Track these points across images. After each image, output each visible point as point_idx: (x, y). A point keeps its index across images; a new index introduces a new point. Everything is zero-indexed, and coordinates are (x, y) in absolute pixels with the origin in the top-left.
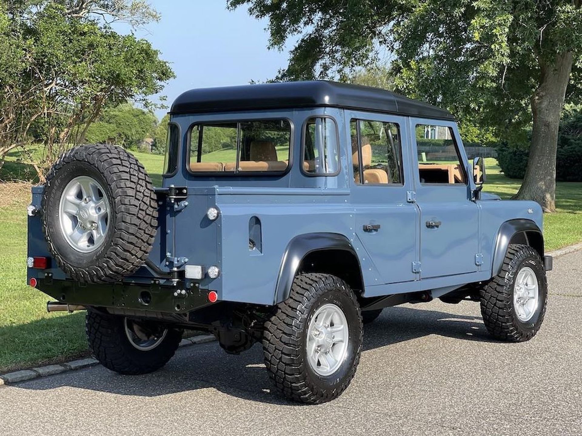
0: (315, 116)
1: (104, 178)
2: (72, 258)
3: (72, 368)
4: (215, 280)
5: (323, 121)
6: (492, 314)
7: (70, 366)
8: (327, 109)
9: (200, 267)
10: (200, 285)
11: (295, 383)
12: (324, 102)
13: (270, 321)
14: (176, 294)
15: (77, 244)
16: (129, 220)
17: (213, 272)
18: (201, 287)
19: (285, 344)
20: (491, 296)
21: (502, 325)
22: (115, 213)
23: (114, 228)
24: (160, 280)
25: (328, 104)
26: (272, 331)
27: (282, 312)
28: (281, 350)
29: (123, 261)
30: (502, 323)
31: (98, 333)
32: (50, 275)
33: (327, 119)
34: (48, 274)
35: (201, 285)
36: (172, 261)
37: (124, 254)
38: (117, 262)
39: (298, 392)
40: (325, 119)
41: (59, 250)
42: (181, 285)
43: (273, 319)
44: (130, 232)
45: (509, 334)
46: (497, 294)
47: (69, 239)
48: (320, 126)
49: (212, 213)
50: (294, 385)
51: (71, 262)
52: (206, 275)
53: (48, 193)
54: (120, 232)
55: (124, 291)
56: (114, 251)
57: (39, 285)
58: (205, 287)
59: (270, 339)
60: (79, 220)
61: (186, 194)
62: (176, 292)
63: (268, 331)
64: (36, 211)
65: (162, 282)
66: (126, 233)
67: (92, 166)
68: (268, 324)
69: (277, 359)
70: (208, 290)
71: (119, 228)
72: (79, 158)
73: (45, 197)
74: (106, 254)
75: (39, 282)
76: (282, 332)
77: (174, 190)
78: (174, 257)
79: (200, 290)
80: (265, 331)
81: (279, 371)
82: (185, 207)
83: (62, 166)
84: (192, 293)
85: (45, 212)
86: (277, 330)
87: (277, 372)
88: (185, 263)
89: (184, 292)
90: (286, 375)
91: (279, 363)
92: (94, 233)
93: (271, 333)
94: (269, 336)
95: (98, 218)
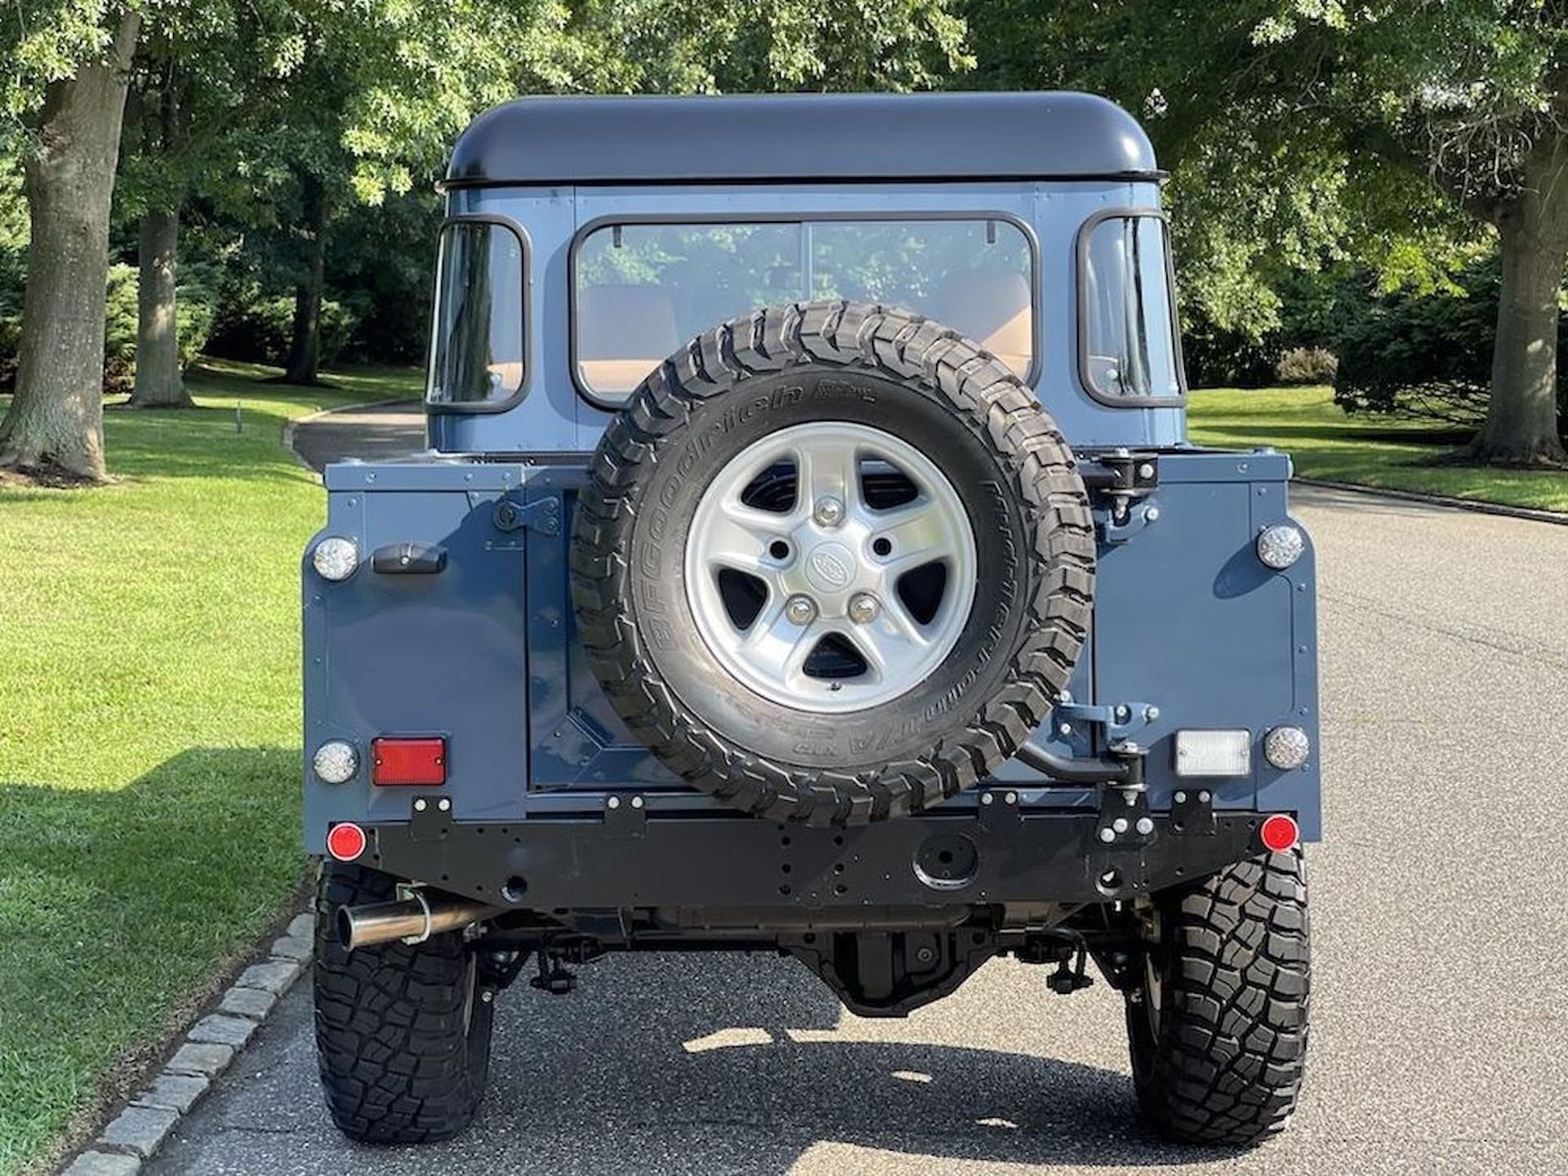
1: (977, 432)
3: (147, 1153)
4: (1289, 775)
5: (1130, 226)
7: (134, 1149)
9: (1247, 734)
10: (1214, 796)
11: (1283, 1086)
13: (1204, 892)
14: (1108, 835)
15: (783, 682)
17: (1285, 747)
18: (1218, 803)
23: (1026, 619)
24: (1020, 791)
25: (1139, 170)
32: (444, 805)
34: (433, 803)
35: (1222, 798)
36: (1102, 719)
43: (1214, 884)
47: (737, 665)
49: (1283, 546)
50: (1278, 1092)
51: (776, 750)
52: (1260, 762)
53: (644, 492)
54: (1050, 626)
55: (839, 841)
56: (1019, 699)
57: (377, 850)
58: (1248, 802)
59: (1221, 951)
60: (779, 586)
61: (1152, 482)
62: (1112, 828)
63: (1204, 927)
64: (405, 561)
65: (1029, 796)
66: (1068, 628)
67: (906, 383)
68: (1197, 904)
69: (1248, 1015)
70: (1254, 810)
71: (1050, 615)
72: (824, 351)
73: (628, 507)
74: (983, 710)
75: (377, 839)
76: (1261, 925)
77: (1129, 467)
78: (1094, 704)
79: (1214, 815)
80: (1189, 928)
81: (1247, 1054)
82: (1146, 525)
83: (730, 383)
84: (1178, 828)
85: (625, 565)
86: (1241, 921)
87: (1236, 1059)
88: (1149, 720)
89: (1146, 825)
90: (1269, 1065)
91: (1252, 1029)
92: (863, 637)
93: (1220, 931)
94: (1212, 942)
95: (884, 580)
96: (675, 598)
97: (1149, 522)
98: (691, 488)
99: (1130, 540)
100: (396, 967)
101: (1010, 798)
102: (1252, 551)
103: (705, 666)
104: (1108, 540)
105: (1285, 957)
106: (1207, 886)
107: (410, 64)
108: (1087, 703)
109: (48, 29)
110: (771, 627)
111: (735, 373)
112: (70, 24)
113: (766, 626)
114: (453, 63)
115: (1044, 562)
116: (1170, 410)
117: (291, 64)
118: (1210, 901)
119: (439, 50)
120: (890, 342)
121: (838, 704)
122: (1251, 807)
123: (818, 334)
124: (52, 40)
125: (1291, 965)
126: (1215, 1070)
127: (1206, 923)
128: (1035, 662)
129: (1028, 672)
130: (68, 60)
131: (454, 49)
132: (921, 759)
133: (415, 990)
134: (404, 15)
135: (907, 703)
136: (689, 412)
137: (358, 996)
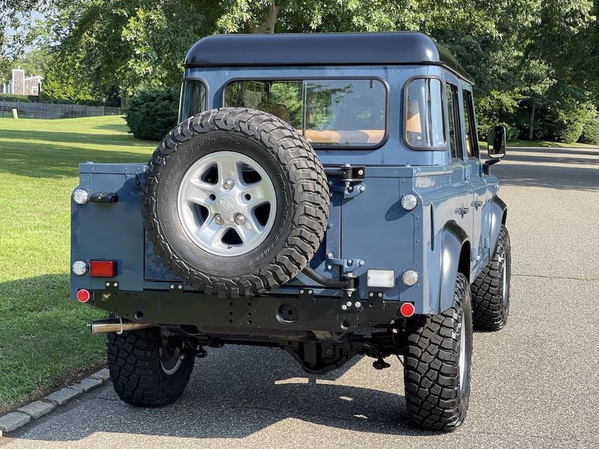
0: (422, 75)
1: (274, 156)
2: (208, 264)
3: (60, 403)
4: (411, 288)
7: (56, 402)
9: (393, 272)
10: (384, 295)
11: (448, 409)
13: (417, 333)
14: (344, 307)
15: (210, 244)
16: (314, 212)
17: (411, 277)
18: (385, 297)
19: (443, 361)
22: (293, 204)
23: (291, 224)
24: (313, 289)
26: (424, 347)
27: (432, 321)
28: (438, 369)
32: (116, 285)
33: (432, 80)
34: (112, 283)
35: (387, 296)
36: (341, 264)
38: (289, 269)
39: (449, 419)
40: (429, 79)
41: (181, 252)
42: (355, 297)
43: (421, 330)
46: (490, 279)
47: (194, 237)
48: (423, 89)
49: (409, 202)
50: (447, 411)
51: (206, 269)
52: (399, 280)
53: (161, 174)
54: (300, 228)
55: (250, 304)
56: (289, 254)
57: (94, 300)
58: (396, 298)
59: (421, 356)
60: (212, 211)
61: (363, 177)
62: (346, 305)
63: (416, 346)
64: (100, 198)
65: (317, 292)
66: (308, 229)
67: (249, 138)
68: (414, 338)
69: (431, 381)
70: (398, 301)
71: (299, 223)
72: (223, 126)
73: (156, 180)
74: (275, 258)
75: (94, 296)
76: (437, 347)
77: (350, 171)
78: (341, 258)
79: (384, 302)
80: (410, 346)
81: (432, 395)
82: (360, 193)
83: (190, 137)
84: (370, 306)
85: (155, 201)
86: (430, 345)
87: (428, 396)
88: (360, 266)
89: (358, 304)
90: (441, 400)
91: (433, 385)
92: (240, 230)
93: (421, 348)
94: (419, 352)
95: (246, 209)
96: (173, 213)
97: (361, 192)
98: (179, 174)
99: (355, 198)
100: (130, 343)
101: (310, 292)
102: (399, 203)
103: (184, 238)
104: (345, 198)
105: (445, 359)
106: (418, 331)
107: (357, 25)
108: (338, 258)
109: (228, 14)
110: (208, 225)
111: (192, 133)
112: (236, 12)
113: (207, 225)
114: (374, 24)
115: (297, 204)
116: (441, 152)
117: (316, 25)
118: (419, 337)
119: (368, 20)
120: (245, 122)
121: (229, 253)
122: (398, 299)
123: (221, 119)
124: (230, 18)
125: (448, 362)
126: (420, 401)
127: (416, 345)
128: (294, 241)
129: (291, 245)
130: (236, 25)
131: (373, 18)
132: (254, 275)
133: (136, 351)
134: (355, 7)
135: (252, 255)
136: (177, 147)
137: (118, 353)
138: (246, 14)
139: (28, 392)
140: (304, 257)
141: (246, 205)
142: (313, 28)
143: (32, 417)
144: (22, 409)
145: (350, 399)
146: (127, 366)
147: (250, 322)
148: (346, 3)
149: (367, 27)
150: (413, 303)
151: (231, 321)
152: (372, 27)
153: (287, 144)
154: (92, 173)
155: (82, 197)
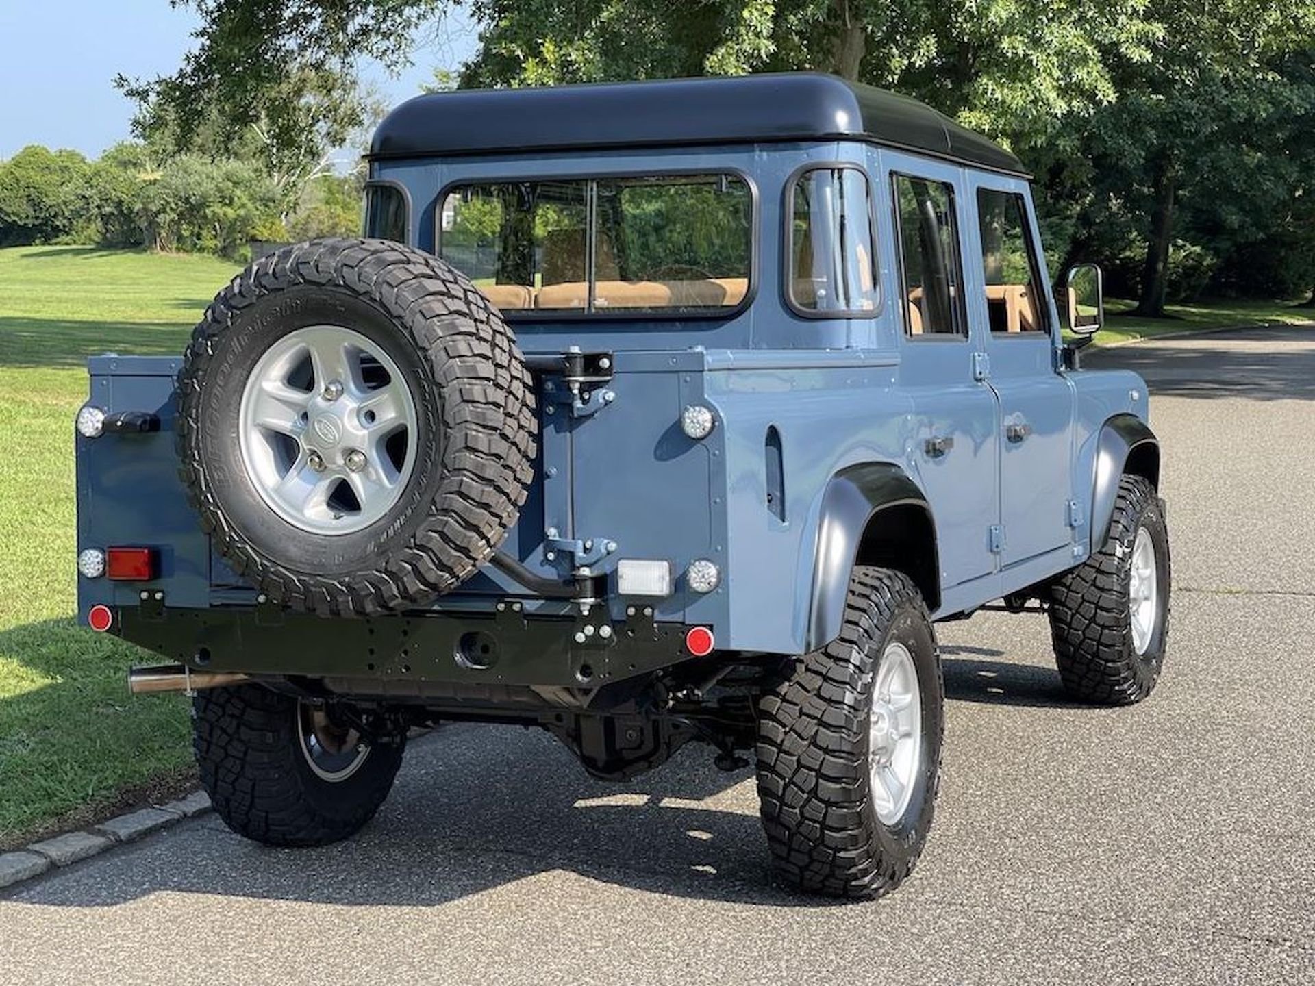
0: (815, 163)
1: (406, 333)
2: (294, 551)
3: (122, 838)
4: (707, 596)
5: (836, 175)
6: (1083, 640)
7: (115, 834)
8: (845, 146)
9: (665, 563)
10: (656, 612)
11: (846, 850)
12: (837, 127)
13: (777, 694)
14: (580, 637)
15: (301, 511)
16: (486, 442)
17: (703, 575)
18: (658, 616)
19: (827, 751)
20: (1083, 600)
21: (1106, 667)
22: (442, 427)
23: (440, 468)
24: (523, 601)
25: (846, 132)
26: (788, 721)
27: (807, 669)
28: (817, 767)
29: (459, 554)
30: (1107, 661)
31: (235, 743)
32: (158, 596)
33: (846, 173)
34: (152, 593)
35: (661, 612)
36: (572, 550)
37: (465, 536)
38: (444, 559)
39: (850, 872)
40: (840, 170)
41: (245, 528)
42: (598, 615)
43: (784, 688)
44: (487, 476)
45: (1117, 688)
46: (1098, 593)
47: (272, 499)
48: (828, 190)
49: (697, 421)
50: (842, 854)
51: (290, 560)
52: (680, 583)
53: (205, 375)
54: (458, 476)
55: (405, 633)
56: (440, 529)
57: (120, 626)
58: (677, 617)
59: (782, 741)
60: (304, 445)
61: (608, 372)
62: (583, 632)
63: (773, 721)
64: (119, 423)
65: (531, 606)
66: (475, 478)
67: (361, 297)
68: (772, 704)
69: (803, 792)
70: (683, 623)
71: (456, 467)
72: (314, 276)
73: (196, 386)
74: (414, 536)
75: (120, 618)
76: (815, 721)
77: (578, 360)
78: (573, 538)
79: (655, 625)
80: (762, 721)
81: (807, 822)
82: (606, 405)
83: (254, 298)
84: (630, 633)
85: (195, 427)
86: (800, 717)
87: (800, 824)
88: (608, 553)
89: (606, 631)
90: (826, 832)
91: (808, 800)
92: (357, 482)
93: (784, 726)
94: (779, 734)
95: (367, 439)
96: (230, 450)
97: (607, 403)
98: (238, 374)
99: (595, 415)
100: (232, 716)
101: (516, 607)
102: (678, 426)
103: (251, 500)
104: (576, 415)
105: (830, 748)
106: (778, 690)
107: (1009, 55)
108: (566, 537)
109: (730, 43)
110: (299, 473)
111: (257, 290)
112: (746, 38)
113: (295, 473)
114: (1048, 51)
115: (450, 428)
117: (925, 58)
118: (779, 701)
119: (1036, 42)
120: (352, 267)
121: (335, 529)
122: (681, 620)
123: (309, 263)
124: (731, 51)
125: (837, 754)
126: (787, 833)
127: (774, 718)
128: (447, 502)
129: (443, 510)
130: (745, 66)
131: (1047, 39)
132: (377, 571)
133: (245, 733)
134: (1004, 15)
135: (373, 532)
136: (231, 319)
137: (211, 735)
138: (765, 42)
139: (57, 814)
140: (474, 534)
141: (366, 432)
142: (917, 65)
143: (51, 862)
144: (37, 847)
145: (705, 836)
146: (229, 763)
147: (408, 668)
148: (984, 8)
149: (1034, 58)
150: (711, 628)
151: (371, 667)
152: (1045, 57)
153: (430, 309)
154: (113, 375)
155: (92, 422)
